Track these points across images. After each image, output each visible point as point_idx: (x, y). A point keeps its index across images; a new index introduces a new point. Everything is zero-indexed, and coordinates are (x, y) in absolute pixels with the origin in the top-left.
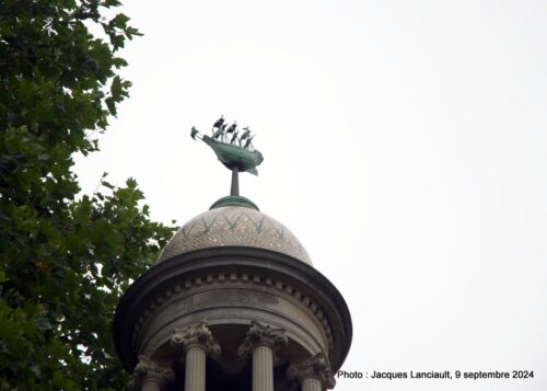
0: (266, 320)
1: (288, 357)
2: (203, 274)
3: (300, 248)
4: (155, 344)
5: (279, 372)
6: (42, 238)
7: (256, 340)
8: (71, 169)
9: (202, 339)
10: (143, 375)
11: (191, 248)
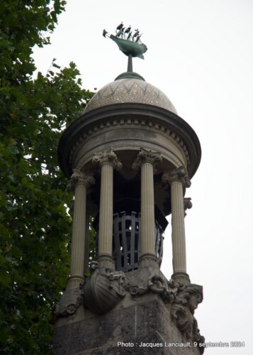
0: (148, 147)
1: (163, 169)
2: (111, 120)
3: (170, 103)
4: (83, 162)
5: (157, 178)
6: (14, 99)
7: (143, 159)
8: (31, 56)
9: (111, 159)
10: (76, 181)
11: (103, 104)
